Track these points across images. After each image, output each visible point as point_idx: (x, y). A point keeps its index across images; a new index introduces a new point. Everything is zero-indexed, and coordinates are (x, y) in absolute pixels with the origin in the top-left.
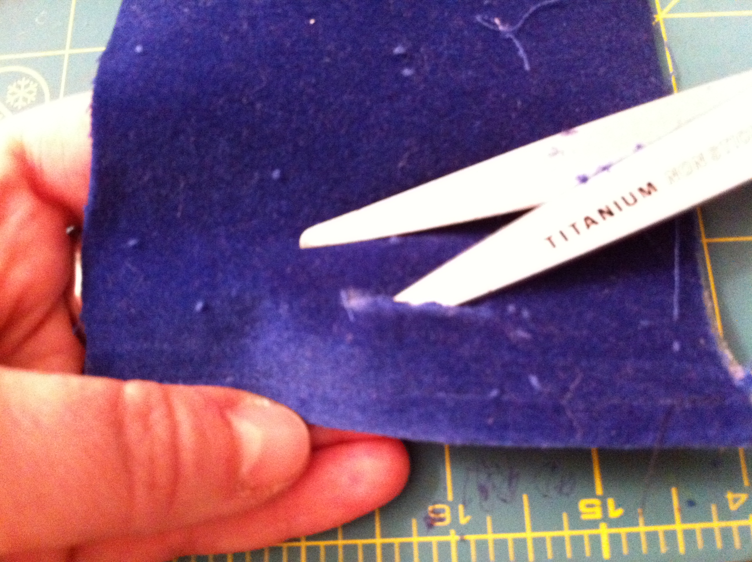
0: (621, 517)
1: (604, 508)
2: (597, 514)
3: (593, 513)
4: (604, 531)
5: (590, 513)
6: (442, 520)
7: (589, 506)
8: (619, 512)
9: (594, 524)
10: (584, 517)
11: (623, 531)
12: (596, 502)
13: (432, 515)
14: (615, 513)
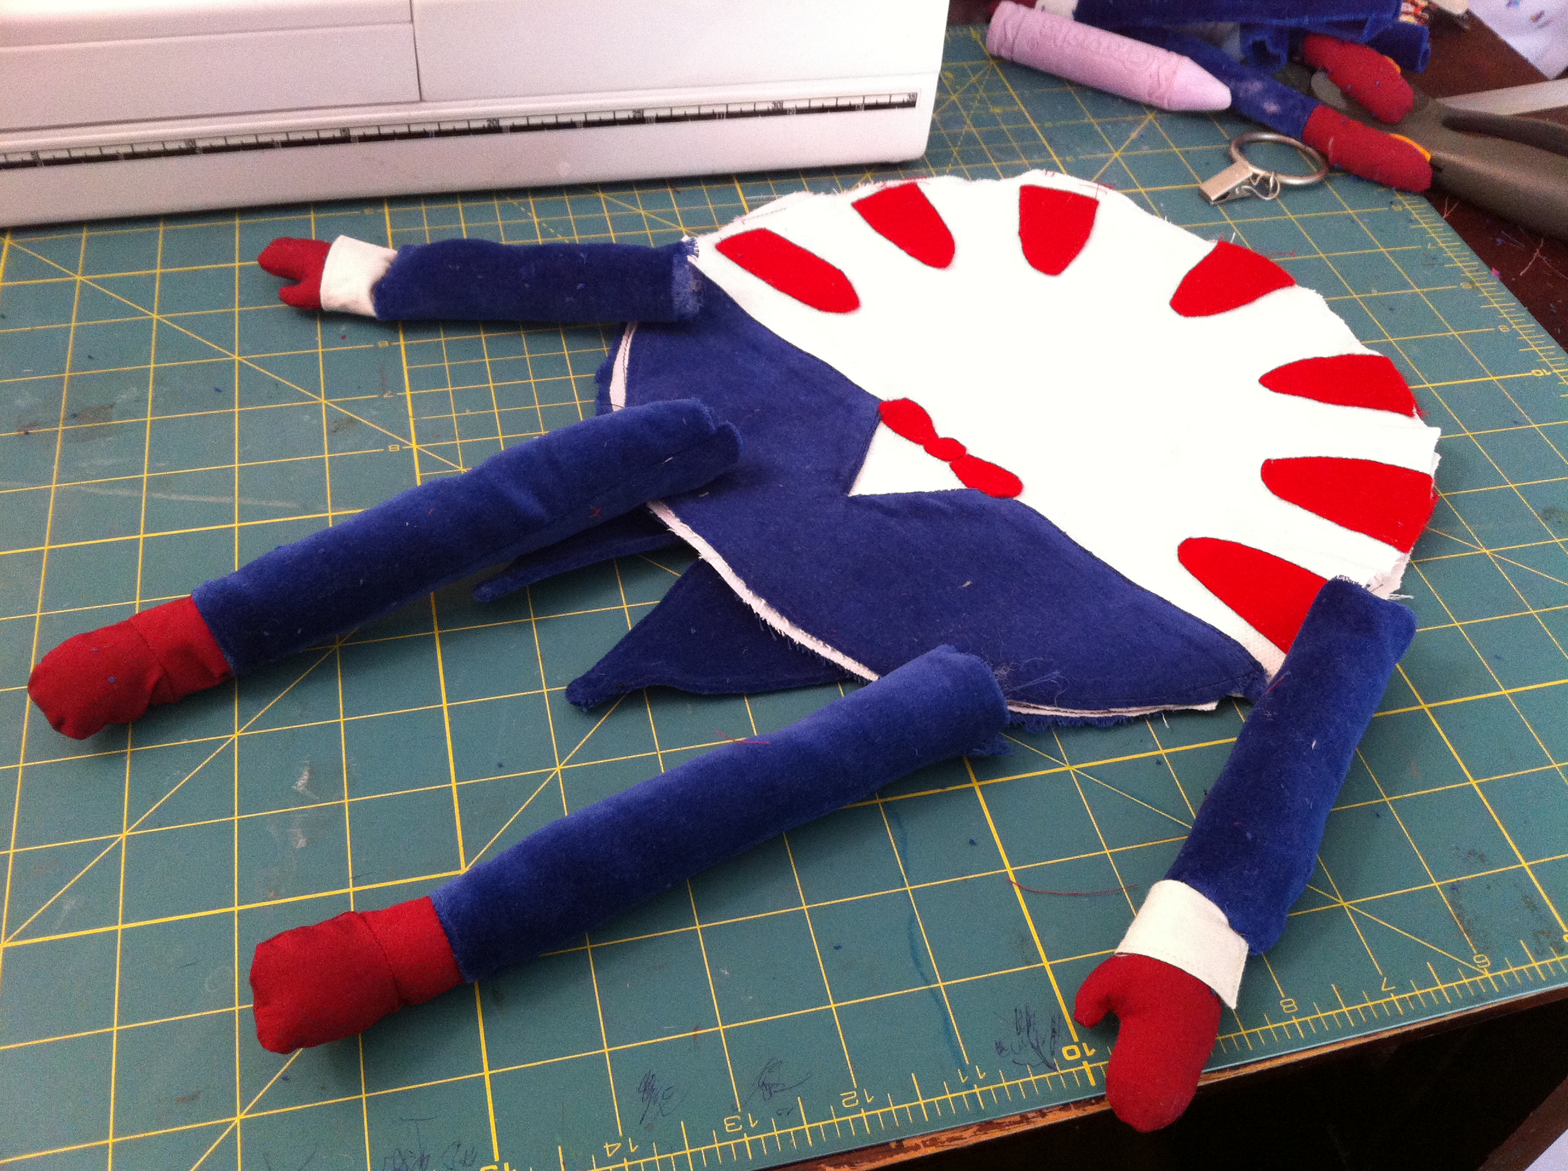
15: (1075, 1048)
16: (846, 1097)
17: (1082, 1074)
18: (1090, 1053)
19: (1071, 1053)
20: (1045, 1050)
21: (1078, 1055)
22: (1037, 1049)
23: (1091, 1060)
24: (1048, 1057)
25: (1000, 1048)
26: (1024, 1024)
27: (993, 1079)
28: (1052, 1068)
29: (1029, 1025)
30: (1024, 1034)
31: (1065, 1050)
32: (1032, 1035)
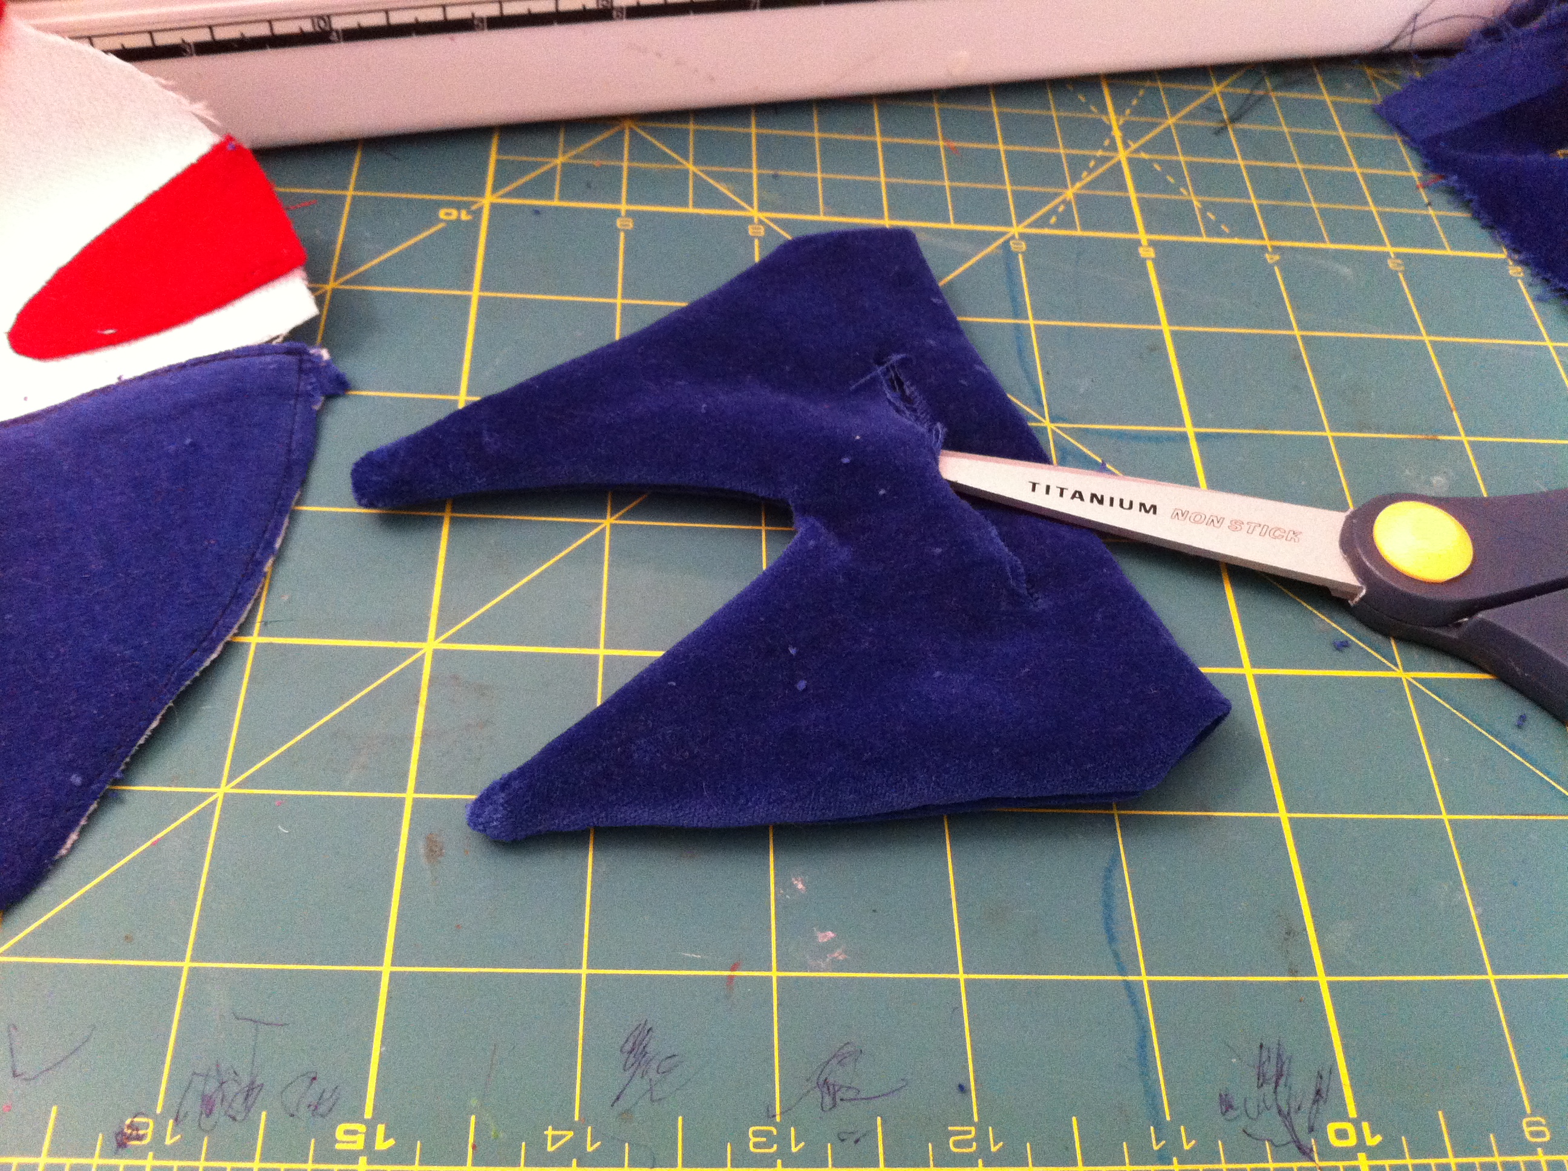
0: (392, 1149)
1: (370, 1137)
2: (359, 1143)
3: (354, 1142)
4: (362, 1167)
5: (348, 1142)
6: (140, 1138)
7: (347, 1132)
8: (391, 1142)
9: (350, 1157)
10: (338, 1146)
12: (362, 1128)
13: (128, 1131)
14: (382, 1143)
15: (1349, 1127)
16: (959, 1133)
18: (1374, 1141)
19: (1342, 1134)
20: (1301, 1122)
21: (1352, 1141)
22: (1285, 1116)
23: (1372, 1153)
24: (1302, 1135)
25: (1226, 1105)
26: (1271, 1070)
27: (1205, 1151)
28: (1307, 1154)
29: (1279, 1075)
30: (1269, 1088)
31: (1332, 1128)
32: (1282, 1094)
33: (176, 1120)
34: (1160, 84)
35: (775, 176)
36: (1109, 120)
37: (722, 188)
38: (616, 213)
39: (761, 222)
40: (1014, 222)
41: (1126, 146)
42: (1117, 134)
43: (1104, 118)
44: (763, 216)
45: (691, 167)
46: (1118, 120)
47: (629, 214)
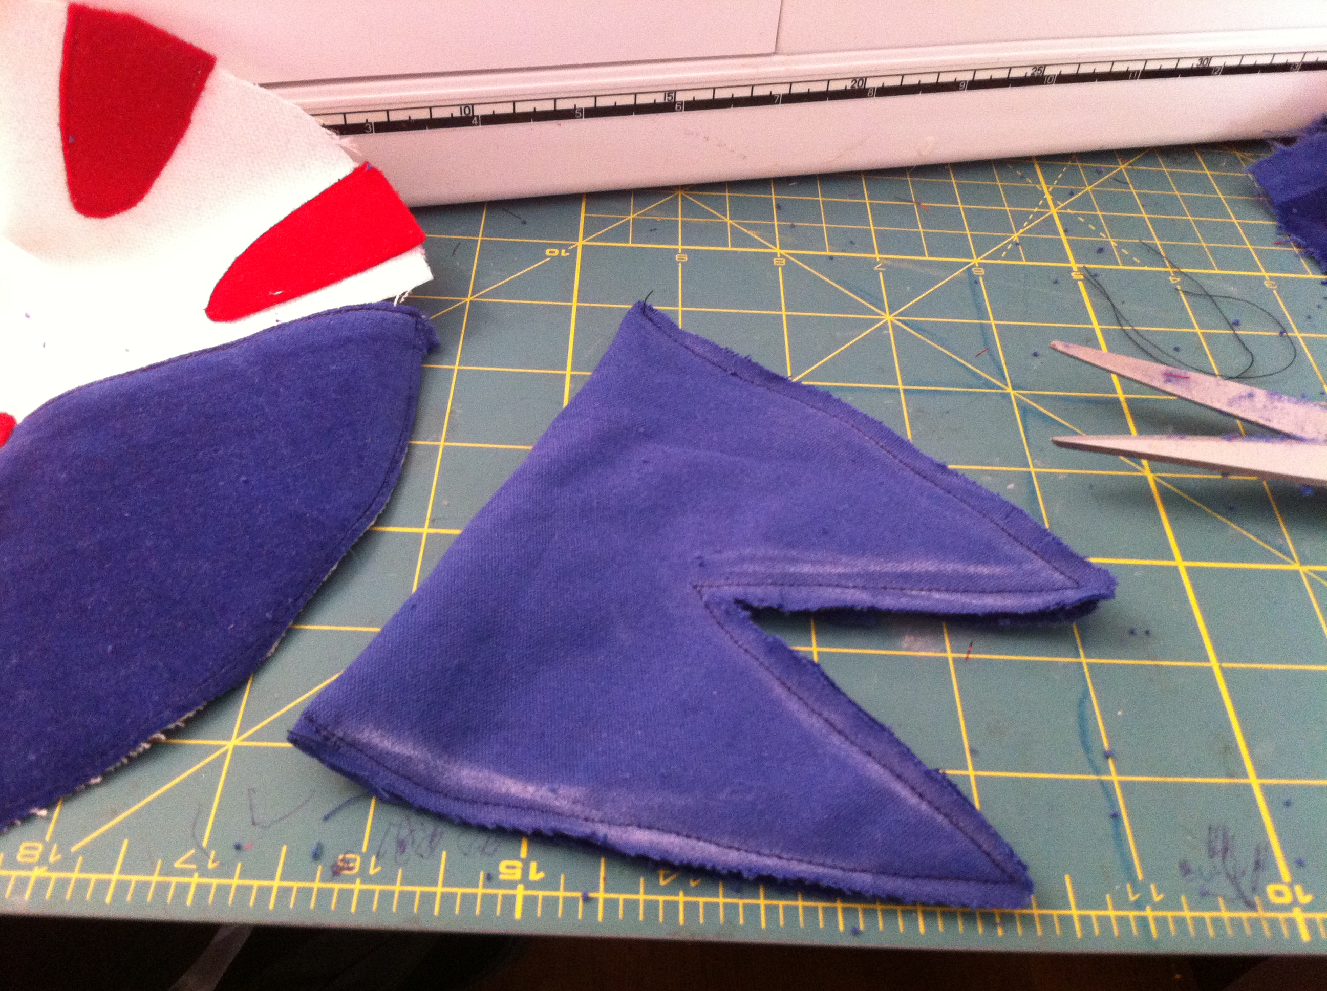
0: (542, 880)
1: (526, 871)
2: (517, 875)
3: (514, 874)
4: (520, 892)
5: (509, 874)
6: (350, 869)
7: (508, 867)
8: (541, 875)
9: (512, 885)
10: (502, 877)
11: (541, 894)
12: (519, 864)
13: (341, 864)
14: (535, 875)
15: (1285, 889)
17: (1291, 923)
18: (1306, 899)
19: (1279, 894)
20: (1245, 884)
21: (1287, 899)
22: (1234, 880)
23: (1306, 908)
24: (1248, 893)
25: (1185, 869)
26: (1219, 846)
27: (1171, 903)
28: (1251, 906)
29: (1225, 850)
30: (1218, 859)
31: (1271, 889)
32: (1230, 864)
33: (377, 857)
34: (1079, 164)
35: (793, 226)
36: (1041, 187)
37: (751, 233)
38: (676, 251)
39: (782, 256)
40: (974, 256)
41: (1056, 205)
42: (1048, 196)
43: (1038, 187)
44: (783, 252)
45: (729, 222)
46: (1048, 188)
47: (684, 251)
